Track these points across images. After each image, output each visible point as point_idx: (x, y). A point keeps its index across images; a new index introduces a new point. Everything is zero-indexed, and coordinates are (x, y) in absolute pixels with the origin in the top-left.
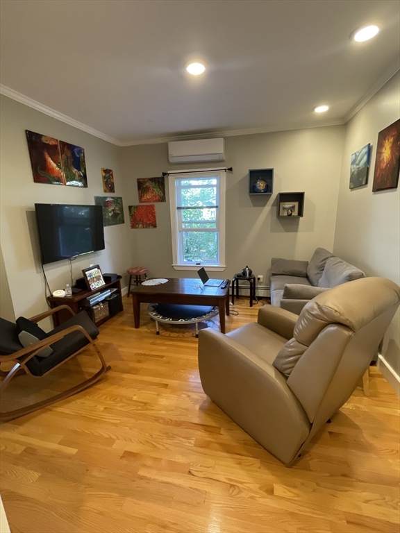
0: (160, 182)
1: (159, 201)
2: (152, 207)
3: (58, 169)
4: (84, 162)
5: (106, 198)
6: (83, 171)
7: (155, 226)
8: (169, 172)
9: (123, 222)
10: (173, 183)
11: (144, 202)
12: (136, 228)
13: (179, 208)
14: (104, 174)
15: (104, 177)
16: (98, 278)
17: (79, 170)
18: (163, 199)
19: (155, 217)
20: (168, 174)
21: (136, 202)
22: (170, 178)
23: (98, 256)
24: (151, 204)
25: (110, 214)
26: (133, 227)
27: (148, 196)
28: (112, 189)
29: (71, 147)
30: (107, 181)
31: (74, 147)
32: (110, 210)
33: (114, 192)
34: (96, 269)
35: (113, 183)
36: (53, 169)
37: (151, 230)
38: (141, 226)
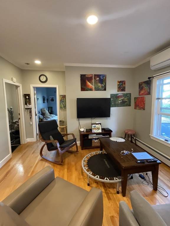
0: (149, 83)
1: (147, 94)
2: (143, 98)
3: (91, 85)
4: (105, 80)
5: (118, 94)
6: (104, 84)
7: (144, 109)
8: (154, 76)
9: (130, 105)
10: (156, 83)
11: (141, 95)
12: (136, 109)
13: (158, 99)
14: (119, 84)
15: (118, 85)
16: (98, 129)
17: (102, 83)
18: (149, 93)
21: (138, 96)
22: (154, 80)
23: (107, 120)
24: (143, 96)
25: (120, 102)
27: (142, 92)
28: (123, 90)
29: (98, 76)
30: (120, 87)
31: (101, 75)
32: (120, 100)
33: (125, 91)
34: (99, 125)
35: (125, 87)
37: (142, 111)
38: (138, 108)
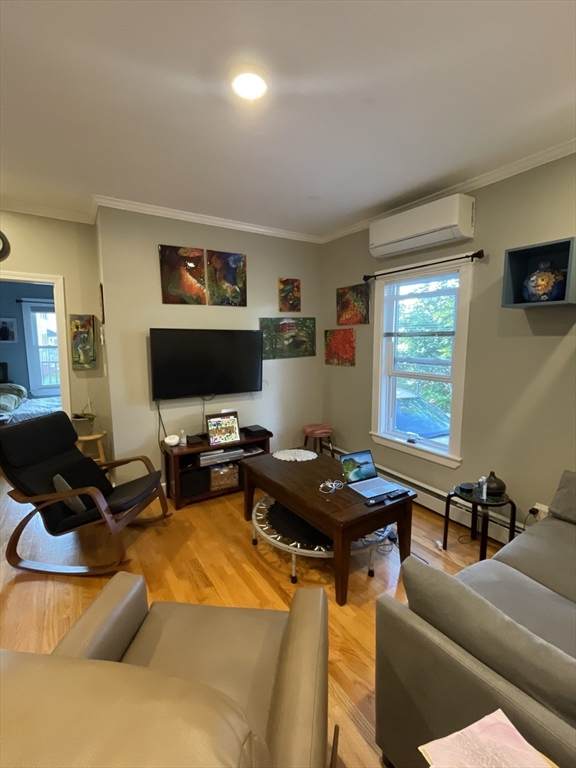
0: (364, 291)
1: (360, 322)
2: (350, 332)
3: (199, 285)
4: (244, 272)
5: (282, 319)
6: (241, 285)
7: (353, 364)
8: (377, 273)
9: (313, 353)
10: (382, 291)
11: (342, 324)
12: (330, 364)
13: (389, 335)
14: (282, 287)
15: (282, 291)
16: (230, 430)
17: (234, 283)
18: (365, 319)
19: (353, 348)
20: (375, 276)
21: (334, 326)
22: (378, 284)
23: (253, 399)
24: (350, 327)
25: (286, 342)
26: (327, 362)
27: (347, 316)
28: (295, 306)
29: (223, 256)
30: (285, 297)
31: (229, 255)
32: (287, 336)
33: (299, 310)
34: (232, 417)
35: (299, 299)
36: (192, 285)
37: (348, 369)
38: (336, 361)
